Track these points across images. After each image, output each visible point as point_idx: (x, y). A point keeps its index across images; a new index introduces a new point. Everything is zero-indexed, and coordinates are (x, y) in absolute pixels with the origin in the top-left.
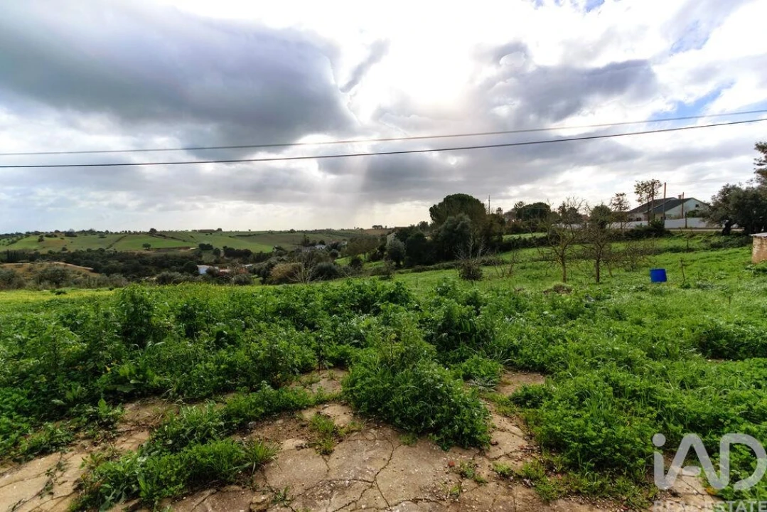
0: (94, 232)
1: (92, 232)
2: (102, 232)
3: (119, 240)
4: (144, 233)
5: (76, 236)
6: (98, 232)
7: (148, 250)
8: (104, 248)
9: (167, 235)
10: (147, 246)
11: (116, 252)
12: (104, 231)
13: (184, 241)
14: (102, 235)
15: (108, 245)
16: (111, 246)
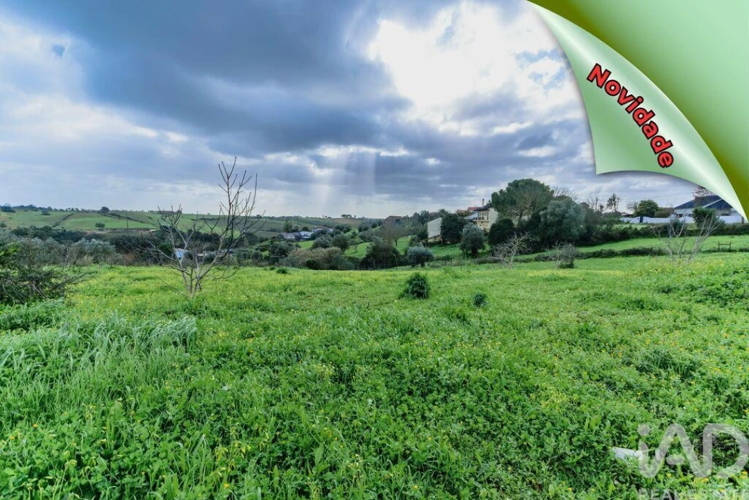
0: (35, 207)
1: (32, 208)
2: (44, 208)
3: (66, 218)
4: (94, 211)
5: (14, 212)
6: (41, 208)
7: (102, 230)
8: (51, 226)
9: (121, 215)
10: (100, 226)
11: (65, 231)
12: (46, 207)
13: (142, 222)
14: (46, 212)
15: (54, 223)
16: (57, 224)
